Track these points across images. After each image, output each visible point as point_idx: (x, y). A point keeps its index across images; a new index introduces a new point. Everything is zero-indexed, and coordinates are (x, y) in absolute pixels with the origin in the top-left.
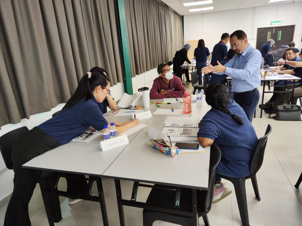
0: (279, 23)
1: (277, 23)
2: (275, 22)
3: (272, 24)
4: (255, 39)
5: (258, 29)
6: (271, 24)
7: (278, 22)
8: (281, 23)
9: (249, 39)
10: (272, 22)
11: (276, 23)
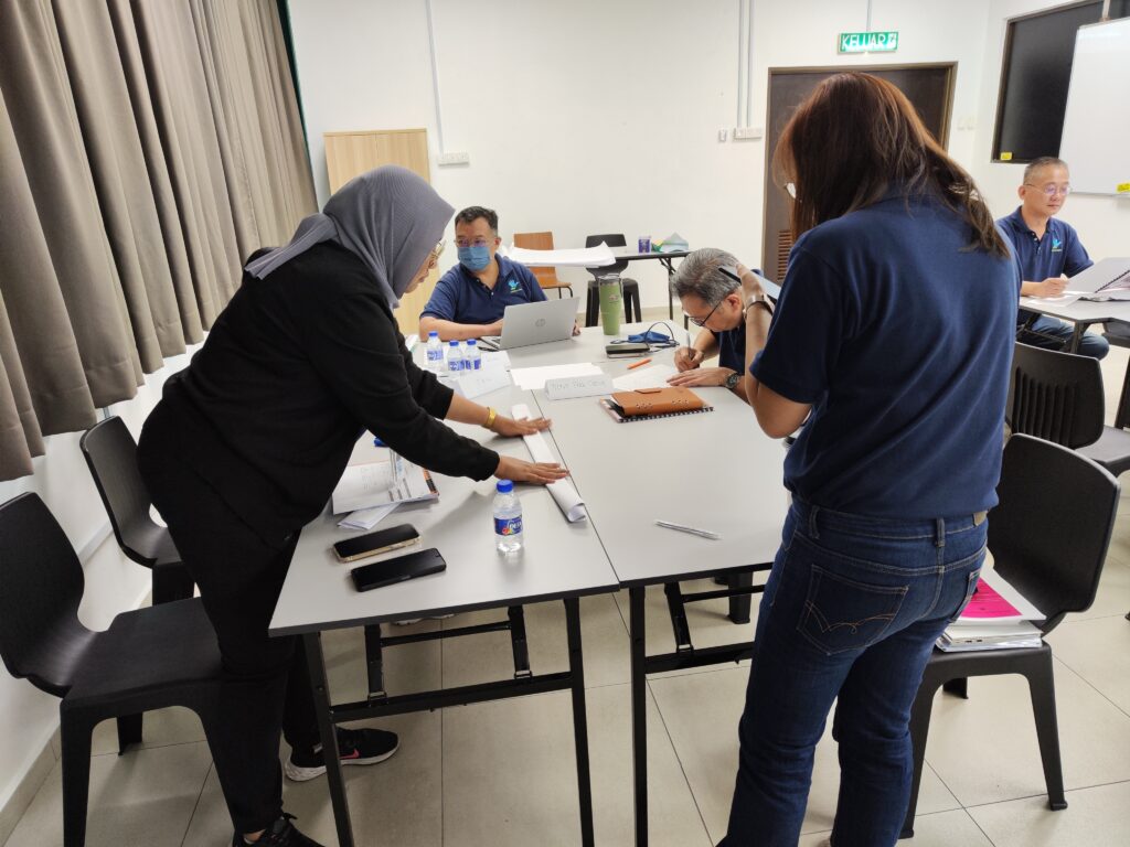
0: (880, 46)
1: (872, 45)
2: (861, 35)
3: (849, 48)
4: (760, 138)
5: (775, 74)
6: (842, 51)
7: (877, 34)
8: (891, 45)
9: (729, 137)
10: (846, 37)
11: (864, 47)
